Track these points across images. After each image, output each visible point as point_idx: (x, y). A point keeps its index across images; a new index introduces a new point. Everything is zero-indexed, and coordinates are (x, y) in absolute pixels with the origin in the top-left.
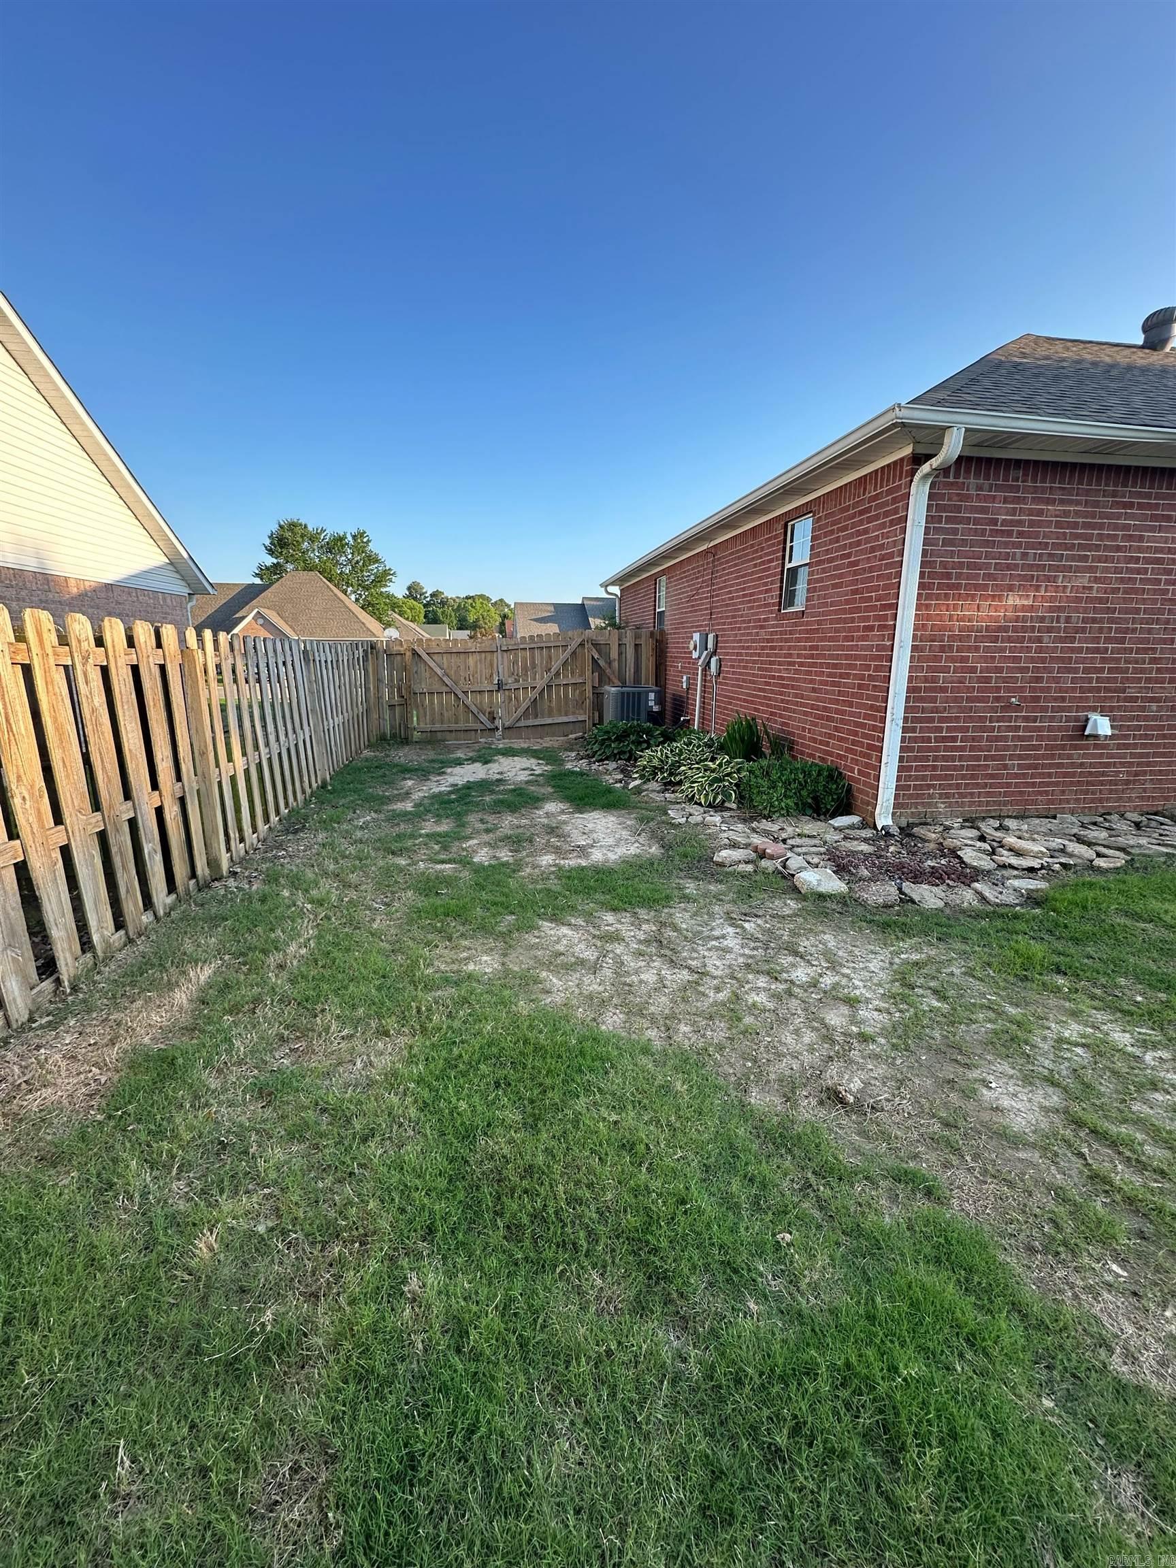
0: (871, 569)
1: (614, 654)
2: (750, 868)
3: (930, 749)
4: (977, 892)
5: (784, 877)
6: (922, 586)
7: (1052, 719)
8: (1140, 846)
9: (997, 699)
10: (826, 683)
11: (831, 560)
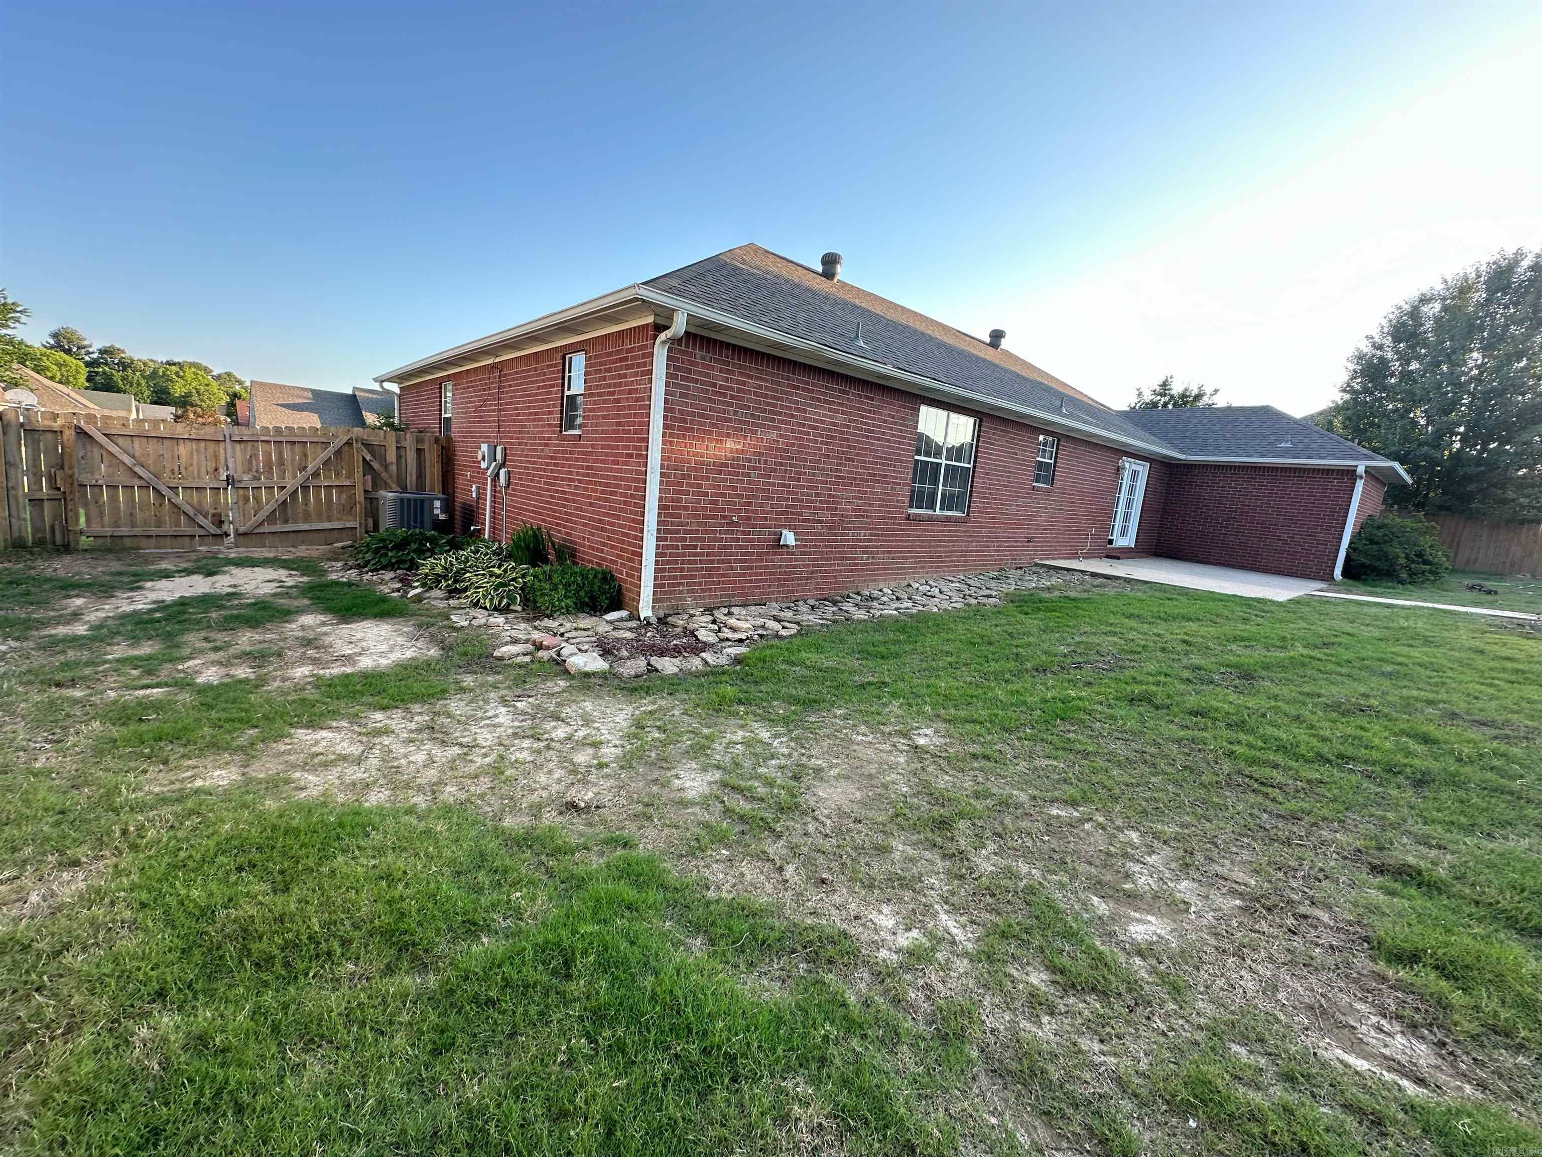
0: (630, 407)
1: (391, 456)
2: (527, 659)
3: (678, 555)
4: (703, 659)
5: (558, 664)
6: (665, 426)
7: (760, 533)
8: (809, 620)
9: (724, 517)
10: (600, 499)
11: (600, 395)
